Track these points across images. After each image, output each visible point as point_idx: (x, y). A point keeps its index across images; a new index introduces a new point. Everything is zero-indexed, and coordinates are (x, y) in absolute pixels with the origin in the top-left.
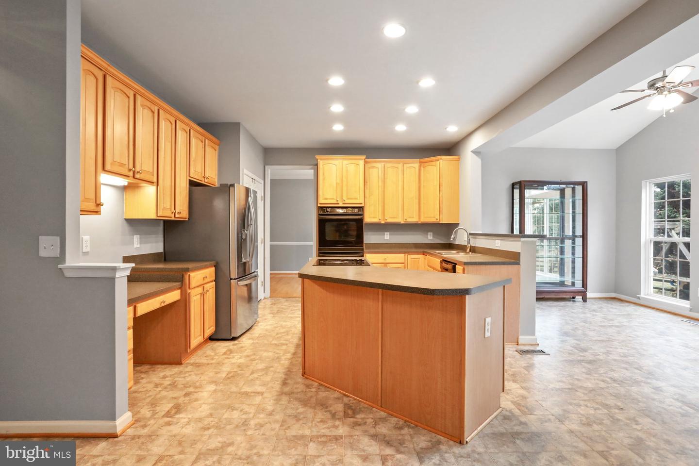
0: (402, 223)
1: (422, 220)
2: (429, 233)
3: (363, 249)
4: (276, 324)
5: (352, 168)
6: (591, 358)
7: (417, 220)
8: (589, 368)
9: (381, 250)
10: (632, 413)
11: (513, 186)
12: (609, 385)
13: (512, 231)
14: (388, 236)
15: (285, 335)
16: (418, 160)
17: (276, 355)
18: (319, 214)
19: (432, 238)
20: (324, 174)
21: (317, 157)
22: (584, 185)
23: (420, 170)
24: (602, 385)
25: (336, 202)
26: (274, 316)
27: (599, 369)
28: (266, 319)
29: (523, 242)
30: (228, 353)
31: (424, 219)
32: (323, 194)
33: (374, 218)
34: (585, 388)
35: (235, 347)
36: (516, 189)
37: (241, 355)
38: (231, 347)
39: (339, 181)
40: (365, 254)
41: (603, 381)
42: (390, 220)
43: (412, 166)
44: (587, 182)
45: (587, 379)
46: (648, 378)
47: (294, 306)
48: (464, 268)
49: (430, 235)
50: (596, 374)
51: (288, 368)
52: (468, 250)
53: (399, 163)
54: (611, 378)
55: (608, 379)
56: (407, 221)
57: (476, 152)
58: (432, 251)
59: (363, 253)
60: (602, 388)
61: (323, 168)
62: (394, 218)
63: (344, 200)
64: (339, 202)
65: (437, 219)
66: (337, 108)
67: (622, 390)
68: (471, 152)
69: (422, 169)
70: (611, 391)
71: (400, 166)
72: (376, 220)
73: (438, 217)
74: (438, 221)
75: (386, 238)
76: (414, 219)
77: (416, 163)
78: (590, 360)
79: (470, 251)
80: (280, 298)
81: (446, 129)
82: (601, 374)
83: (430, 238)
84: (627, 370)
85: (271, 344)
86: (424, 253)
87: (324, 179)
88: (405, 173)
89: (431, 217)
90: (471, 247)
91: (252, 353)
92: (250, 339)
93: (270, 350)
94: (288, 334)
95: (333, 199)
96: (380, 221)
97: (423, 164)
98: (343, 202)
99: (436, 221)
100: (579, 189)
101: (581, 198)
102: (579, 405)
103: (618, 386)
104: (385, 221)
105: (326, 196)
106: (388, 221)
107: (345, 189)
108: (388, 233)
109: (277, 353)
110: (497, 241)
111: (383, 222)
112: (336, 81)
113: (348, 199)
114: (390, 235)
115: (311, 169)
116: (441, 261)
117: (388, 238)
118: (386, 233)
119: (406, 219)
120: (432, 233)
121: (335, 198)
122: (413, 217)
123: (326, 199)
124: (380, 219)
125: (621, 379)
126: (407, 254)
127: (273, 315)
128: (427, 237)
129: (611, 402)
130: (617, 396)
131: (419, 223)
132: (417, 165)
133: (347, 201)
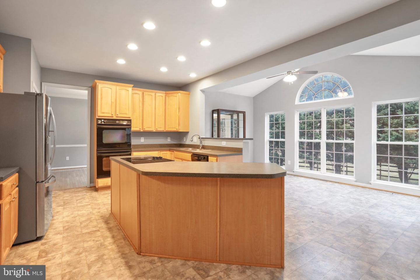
0: (154, 131)
1: (166, 130)
2: (168, 138)
3: (131, 149)
4: (72, 214)
5: (123, 92)
7: (164, 130)
9: (140, 149)
11: (213, 112)
13: (213, 136)
14: (143, 140)
15: (89, 223)
16: (164, 92)
17: (98, 243)
18: (97, 124)
19: (170, 141)
20: (101, 94)
21: (96, 81)
22: (244, 113)
23: (165, 98)
25: (111, 116)
26: (64, 208)
28: (58, 212)
29: (244, 142)
30: (44, 254)
31: (168, 129)
32: (101, 109)
33: (136, 127)
35: (46, 246)
36: (215, 113)
37: (60, 252)
38: (42, 248)
39: (113, 100)
40: (132, 153)
42: (147, 129)
43: (160, 95)
44: (245, 112)
47: (75, 196)
48: (217, 159)
49: (169, 139)
51: (119, 252)
52: (201, 148)
53: (152, 92)
56: (157, 130)
57: (203, 91)
58: (178, 149)
59: (131, 151)
61: (101, 90)
62: (149, 128)
63: (117, 115)
64: (113, 116)
65: (177, 129)
66: (133, 47)
68: (200, 90)
69: (167, 98)
71: (153, 94)
72: (137, 129)
73: (177, 128)
74: (178, 130)
75: (141, 141)
76: (162, 129)
77: (163, 93)
79: (202, 148)
80: (57, 191)
81: (189, 75)
83: (169, 141)
85: (83, 234)
86: (170, 150)
87: (101, 98)
88: (156, 99)
89: (173, 128)
90: (203, 145)
91: (71, 247)
92: (57, 234)
93: (89, 239)
94: (91, 221)
95: (109, 113)
96: (141, 130)
97: (168, 95)
98: (117, 116)
99: (176, 130)
100: (241, 115)
101: (243, 120)
104: (144, 130)
105: (103, 111)
106: (145, 130)
107: (118, 107)
108: (143, 138)
109: (97, 241)
110: (223, 142)
111: (142, 131)
112: (149, 26)
113: (120, 114)
114: (144, 139)
115: (86, 90)
116: (192, 155)
117: (143, 141)
118: (142, 138)
119: (157, 129)
120: (170, 138)
121: (110, 112)
122: (161, 128)
123: (103, 113)
124: (140, 129)
126: (159, 152)
127: (62, 207)
128: (167, 140)
131: (164, 131)
132: (164, 95)
133: (119, 115)
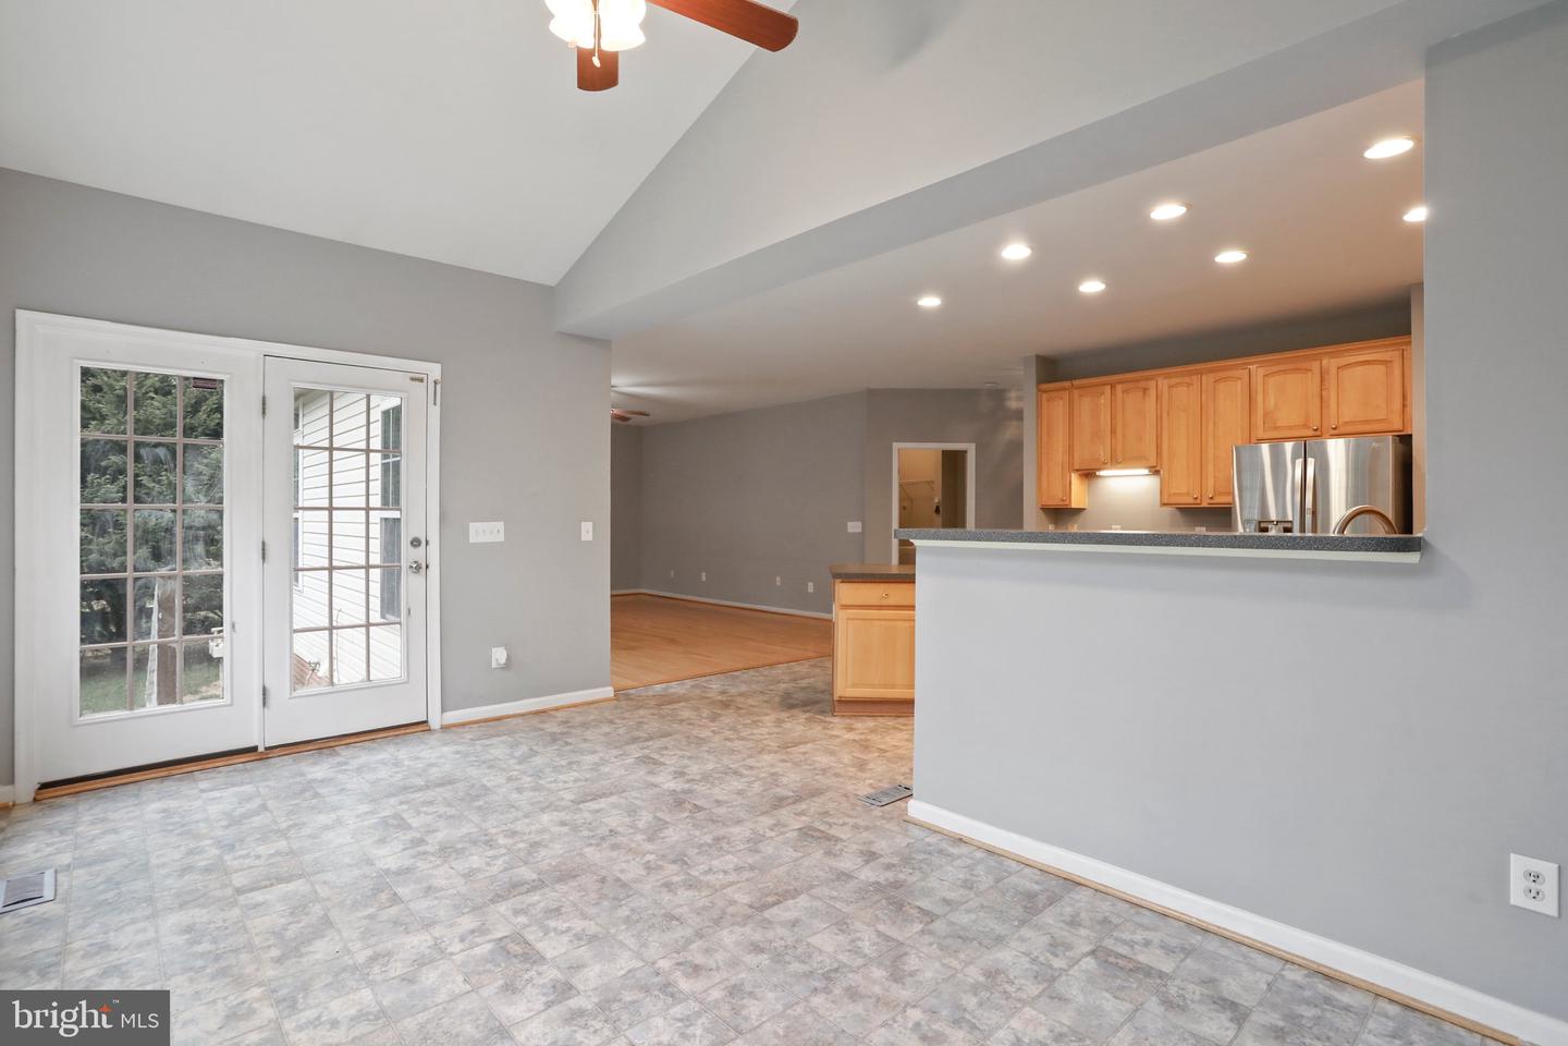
6: (784, 814)
8: (777, 786)
10: (717, 738)
12: (742, 763)
24: (751, 762)
27: (762, 788)
34: (770, 752)
41: (751, 768)
45: (772, 766)
46: (685, 792)
50: (764, 778)
54: (741, 776)
55: (746, 772)
60: (750, 757)
67: (726, 760)
70: (739, 756)
78: (781, 807)
82: (758, 779)
84: (717, 801)
102: (769, 734)
103: (732, 766)
125: (728, 778)
129: (737, 744)
130: (732, 751)
